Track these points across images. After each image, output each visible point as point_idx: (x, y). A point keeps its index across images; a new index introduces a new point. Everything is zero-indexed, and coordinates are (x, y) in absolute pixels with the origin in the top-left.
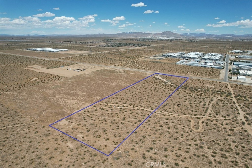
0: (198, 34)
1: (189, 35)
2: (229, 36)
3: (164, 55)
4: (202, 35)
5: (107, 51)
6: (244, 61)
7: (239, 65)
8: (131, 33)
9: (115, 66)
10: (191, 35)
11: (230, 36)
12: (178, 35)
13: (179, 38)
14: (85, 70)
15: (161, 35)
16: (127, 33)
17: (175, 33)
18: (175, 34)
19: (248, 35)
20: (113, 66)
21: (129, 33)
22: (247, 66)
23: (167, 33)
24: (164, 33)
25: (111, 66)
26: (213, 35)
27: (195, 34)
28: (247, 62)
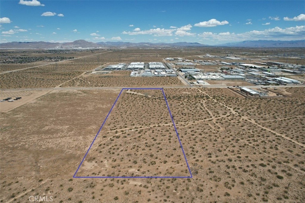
0: (115, 42)
1: (106, 44)
2: (146, 44)
3: (107, 69)
4: (120, 43)
5: (19, 70)
6: (187, 67)
7: (188, 72)
8: (28, 43)
9: (60, 86)
10: (108, 44)
11: (148, 44)
12: (94, 44)
13: (98, 48)
14: (21, 98)
15: (73, 45)
16: (20, 43)
17: (90, 42)
18: (90, 44)
19: (161, 43)
20: (58, 87)
21: (25, 42)
22: (194, 72)
23: (80, 42)
24: (76, 43)
25: (54, 88)
26: (131, 44)
27: (112, 42)
28: (189, 68)
